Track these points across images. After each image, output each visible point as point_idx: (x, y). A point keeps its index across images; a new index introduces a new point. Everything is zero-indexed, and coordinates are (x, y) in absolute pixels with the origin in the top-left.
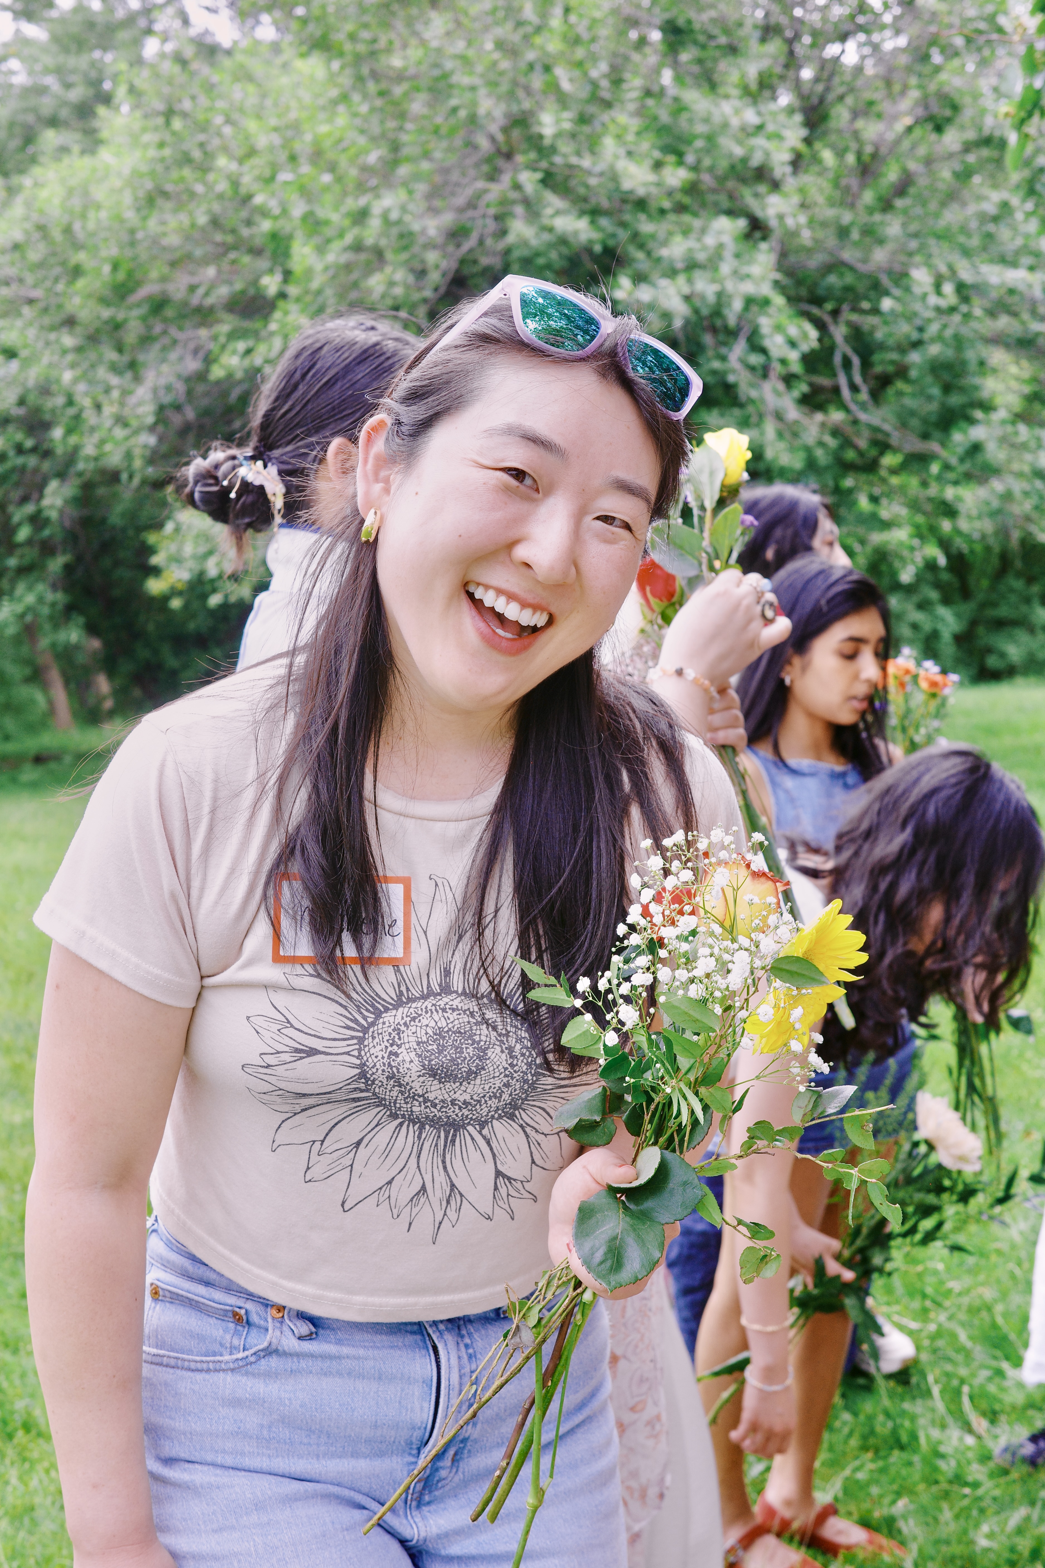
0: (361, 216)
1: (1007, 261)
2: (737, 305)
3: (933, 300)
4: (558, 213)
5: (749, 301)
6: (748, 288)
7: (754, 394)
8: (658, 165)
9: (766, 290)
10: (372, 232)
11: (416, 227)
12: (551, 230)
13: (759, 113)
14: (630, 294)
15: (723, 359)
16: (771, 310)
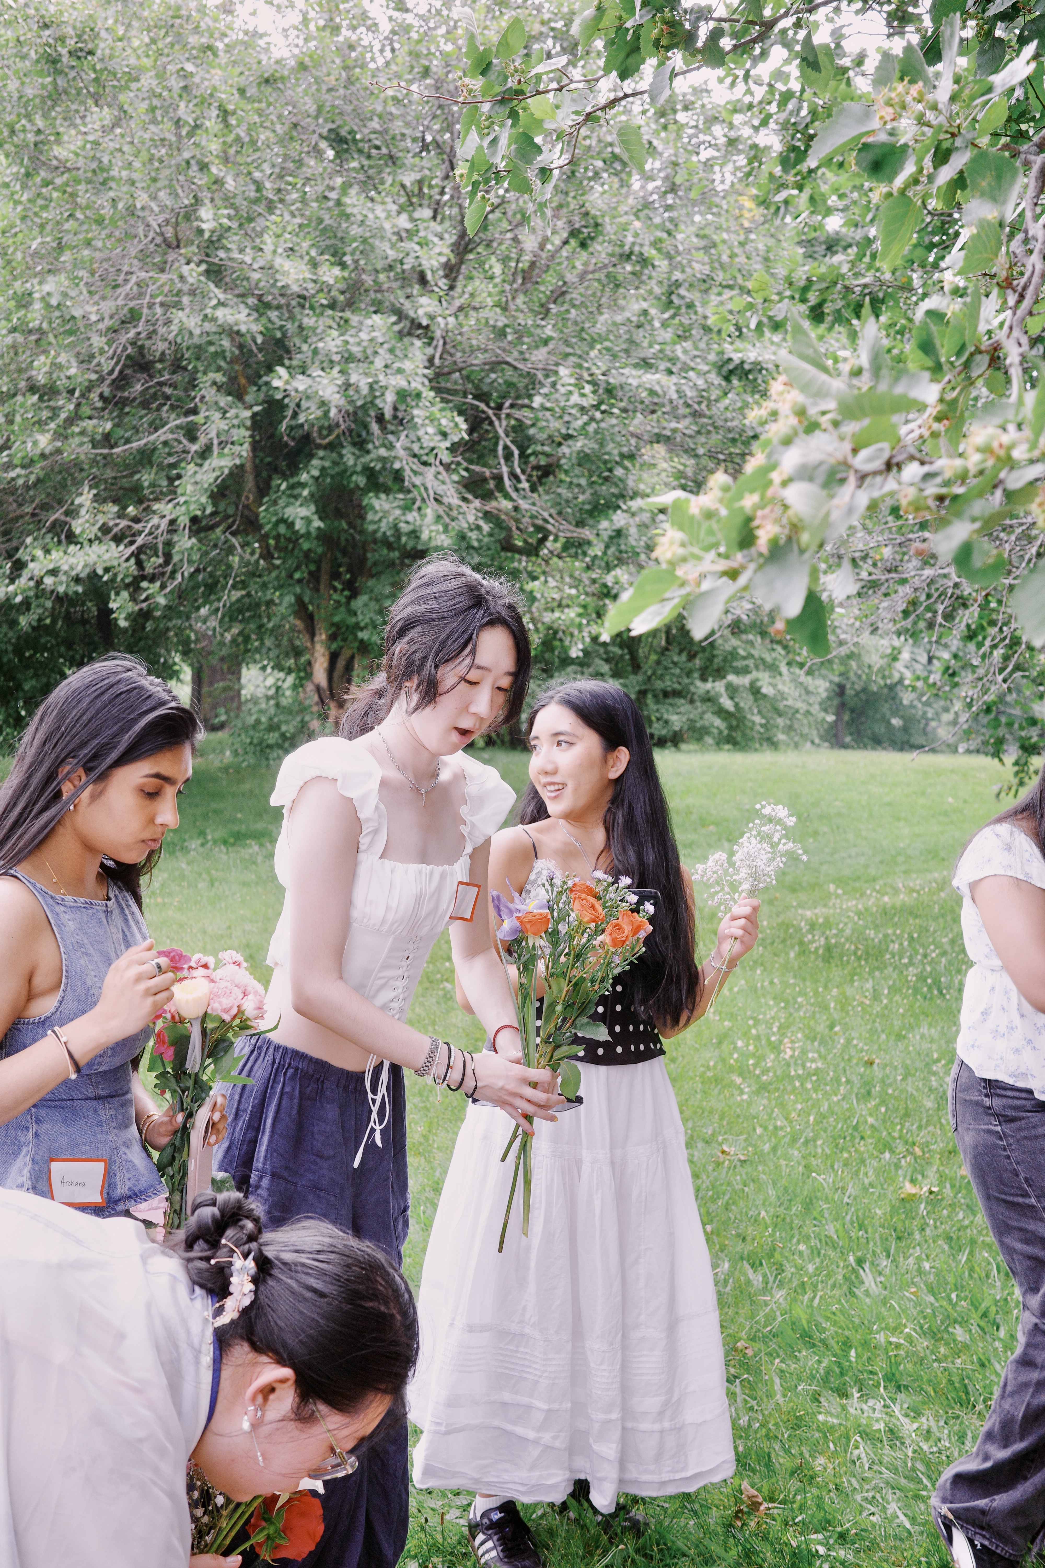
0: (24, 301)
1: (646, 364)
2: (390, 397)
3: (575, 399)
4: (221, 304)
5: (402, 395)
6: (399, 382)
7: (417, 481)
8: (314, 265)
9: (417, 384)
10: (35, 316)
11: (77, 313)
12: (214, 319)
13: (412, 220)
14: (287, 382)
15: (390, 447)
16: (424, 402)
